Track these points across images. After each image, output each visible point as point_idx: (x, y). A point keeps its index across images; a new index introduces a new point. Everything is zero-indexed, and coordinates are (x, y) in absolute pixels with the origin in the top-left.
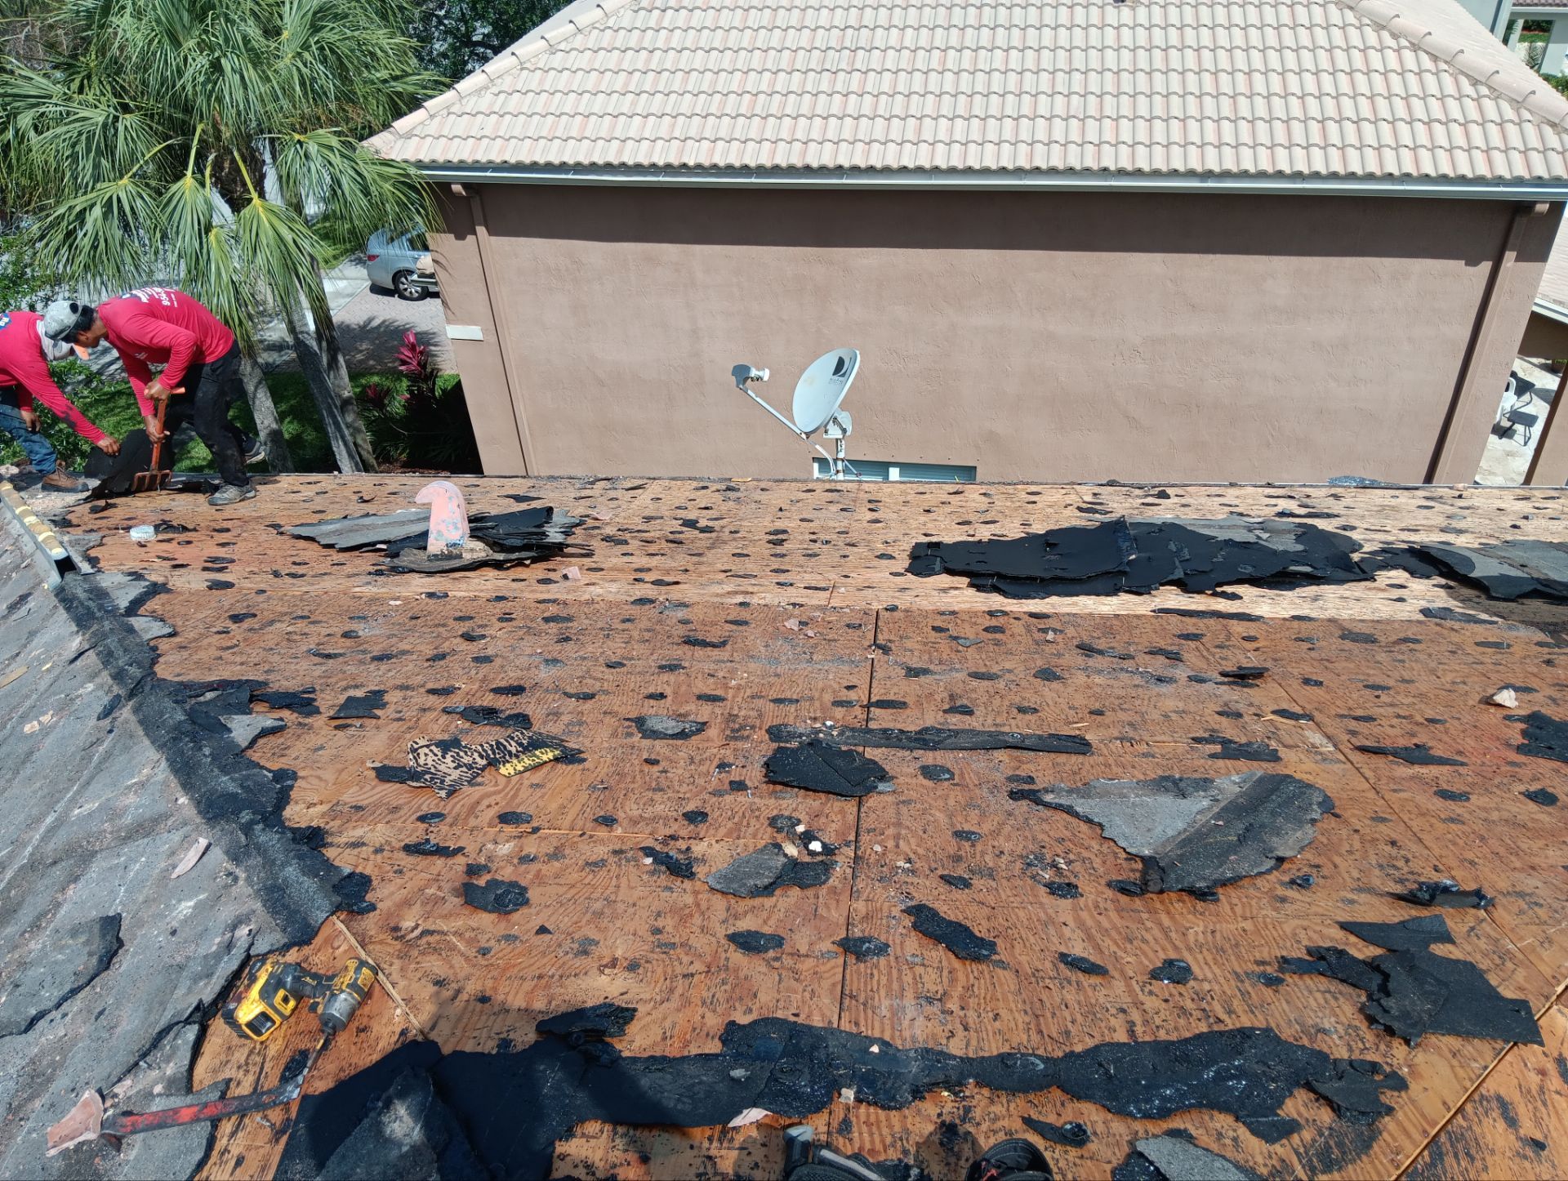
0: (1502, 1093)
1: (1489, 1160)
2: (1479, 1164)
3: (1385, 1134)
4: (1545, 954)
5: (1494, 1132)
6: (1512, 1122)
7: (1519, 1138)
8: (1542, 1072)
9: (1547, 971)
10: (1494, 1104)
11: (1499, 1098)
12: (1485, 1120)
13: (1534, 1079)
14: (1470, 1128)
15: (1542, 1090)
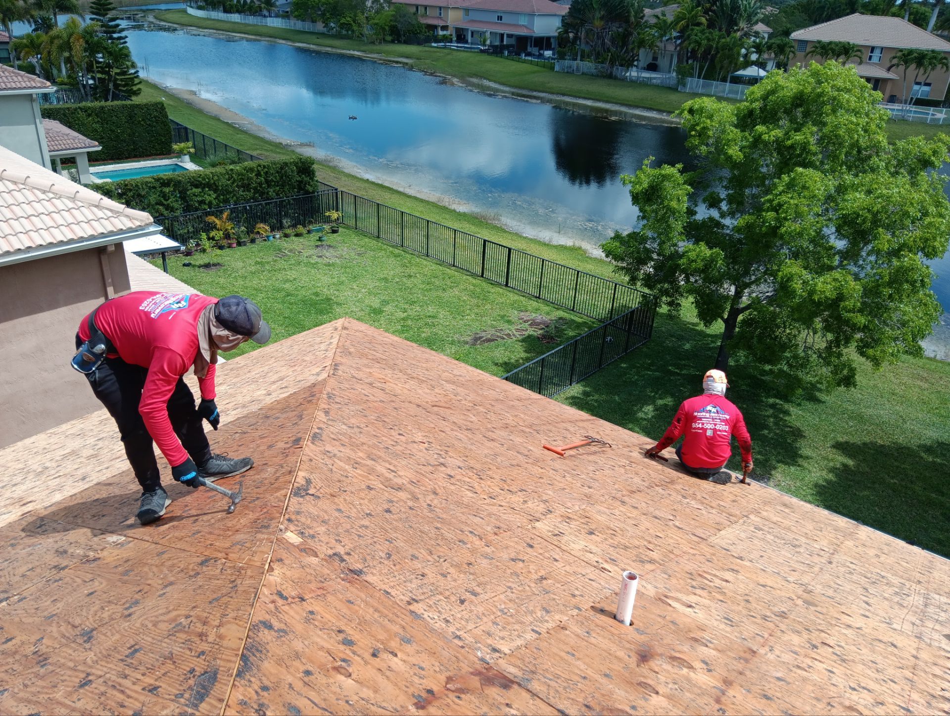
0: (261, 619)
1: (267, 647)
2: (264, 651)
3: (221, 669)
4: (255, 559)
5: (266, 636)
6: (270, 627)
7: (276, 631)
8: (273, 602)
9: (258, 564)
10: (260, 625)
11: (261, 622)
12: (260, 634)
13: (272, 606)
14: (254, 641)
15: (276, 608)
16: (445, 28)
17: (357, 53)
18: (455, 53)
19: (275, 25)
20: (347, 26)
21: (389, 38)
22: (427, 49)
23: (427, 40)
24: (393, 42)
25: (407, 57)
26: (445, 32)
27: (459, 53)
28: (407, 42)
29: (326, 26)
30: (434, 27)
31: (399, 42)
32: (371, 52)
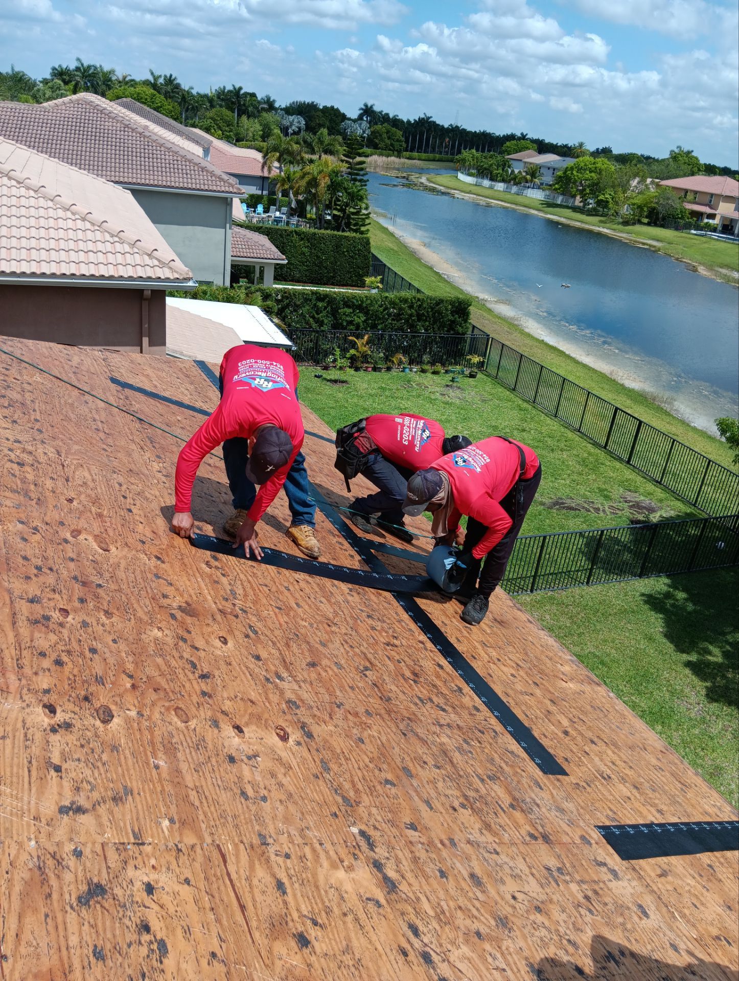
16: (712, 216)
17: (605, 231)
18: (713, 242)
19: (534, 196)
20: (603, 204)
21: (646, 220)
22: (683, 235)
23: (688, 226)
24: (649, 224)
25: (658, 240)
26: (711, 221)
27: (718, 243)
28: (662, 226)
29: (584, 201)
30: (699, 215)
31: (656, 225)
32: (621, 232)
